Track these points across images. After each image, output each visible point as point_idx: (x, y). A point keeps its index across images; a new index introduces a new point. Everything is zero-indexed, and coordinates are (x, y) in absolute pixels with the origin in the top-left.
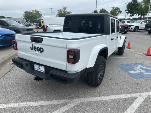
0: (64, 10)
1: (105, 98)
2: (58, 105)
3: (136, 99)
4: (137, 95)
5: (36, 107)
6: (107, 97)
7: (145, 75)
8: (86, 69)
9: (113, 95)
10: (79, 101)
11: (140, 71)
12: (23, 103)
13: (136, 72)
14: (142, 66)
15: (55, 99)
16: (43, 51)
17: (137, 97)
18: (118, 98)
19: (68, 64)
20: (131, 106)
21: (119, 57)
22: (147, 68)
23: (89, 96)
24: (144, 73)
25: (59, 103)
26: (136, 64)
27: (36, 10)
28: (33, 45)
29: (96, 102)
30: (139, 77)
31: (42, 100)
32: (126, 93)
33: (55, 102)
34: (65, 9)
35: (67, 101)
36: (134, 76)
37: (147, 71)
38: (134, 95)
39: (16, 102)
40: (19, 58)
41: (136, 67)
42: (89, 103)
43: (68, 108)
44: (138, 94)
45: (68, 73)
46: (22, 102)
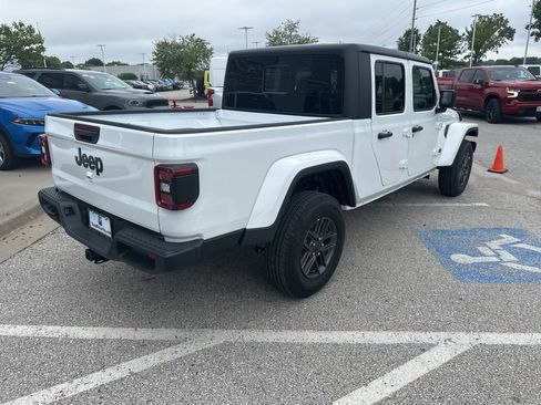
0: (288, 33)
1: (312, 337)
2: (151, 342)
3: (424, 350)
4: (436, 339)
5: (82, 341)
6: (322, 333)
7: (510, 272)
9: (349, 329)
10: (220, 337)
11: (498, 255)
12: (51, 328)
13: (478, 259)
14: (517, 240)
15: (151, 324)
16: (101, 170)
17: (432, 346)
18: (361, 341)
19: (163, 213)
20: (395, 371)
21: (439, 205)
22: (532, 248)
23: (261, 327)
24: (509, 264)
25: (155, 338)
26: (495, 232)
27: (196, 37)
28: (80, 149)
29: (276, 346)
30: (482, 278)
31: (109, 323)
32: (398, 327)
33: (143, 334)
34: (292, 27)
35: (181, 334)
36: (462, 272)
37: (524, 256)
38: (424, 337)
39: (31, 323)
40: (57, 190)
41: (491, 240)
42: (253, 346)
43: (176, 356)
44: (443, 335)
45: (166, 239)
46: (49, 324)
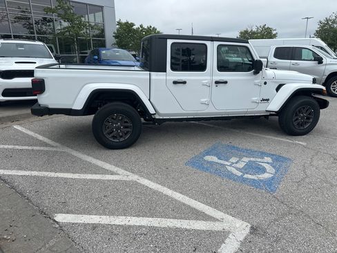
1: (89, 159)
2: (49, 145)
6: (94, 159)
8: (71, 109)
9: (104, 161)
18: (100, 165)
